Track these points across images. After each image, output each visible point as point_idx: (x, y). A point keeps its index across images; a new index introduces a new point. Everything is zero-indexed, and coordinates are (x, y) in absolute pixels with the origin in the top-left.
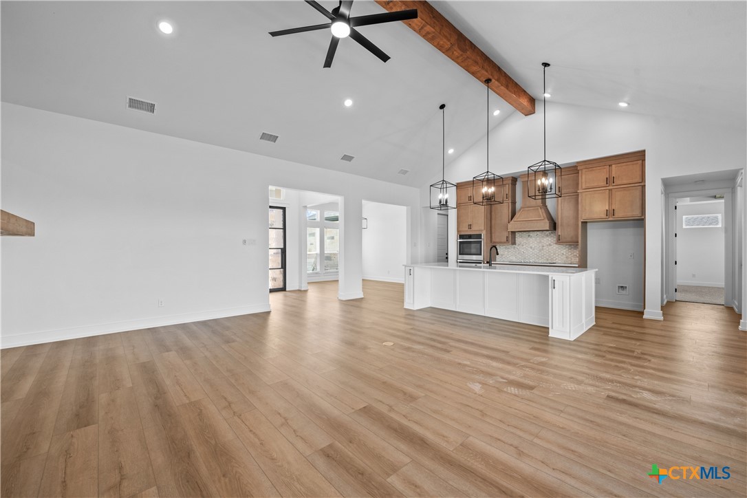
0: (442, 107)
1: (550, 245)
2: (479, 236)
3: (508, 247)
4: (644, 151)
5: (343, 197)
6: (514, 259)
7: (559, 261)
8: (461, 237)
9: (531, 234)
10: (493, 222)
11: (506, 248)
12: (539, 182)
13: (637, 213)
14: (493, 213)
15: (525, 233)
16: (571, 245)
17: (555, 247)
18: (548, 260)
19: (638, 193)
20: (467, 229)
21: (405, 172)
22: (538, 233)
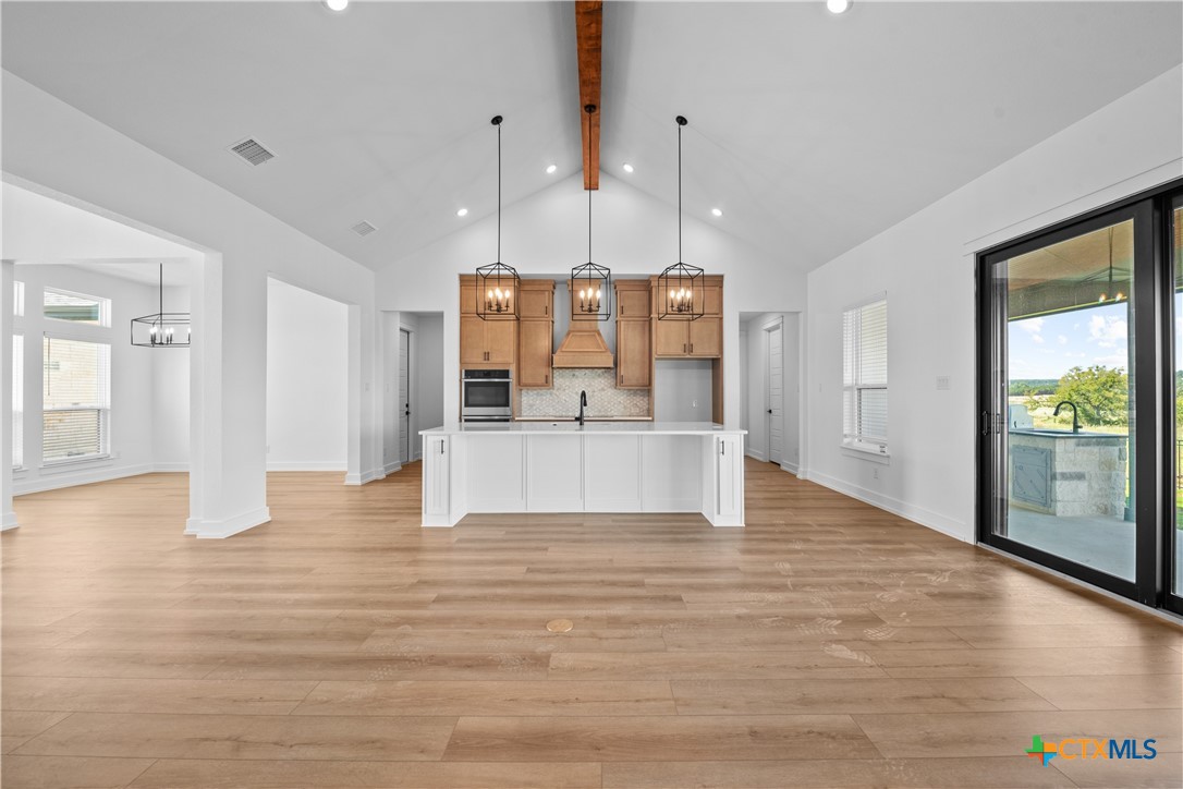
0: (497, 120)
1: (603, 390)
2: (505, 374)
3: (541, 392)
4: (722, 276)
5: (220, 255)
6: (551, 413)
7: (616, 413)
8: (469, 374)
9: (577, 372)
10: (523, 350)
11: (537, 395)
12: (582, 295)
13: (712, 352)
14: (522, 336)
15: (567, 371)
16: (629, 390)
17: (611, 392)
18: (600, 411)
19: (715, 327)
20: (481, 360)
21: (365, 229)
22: (587, 371)
